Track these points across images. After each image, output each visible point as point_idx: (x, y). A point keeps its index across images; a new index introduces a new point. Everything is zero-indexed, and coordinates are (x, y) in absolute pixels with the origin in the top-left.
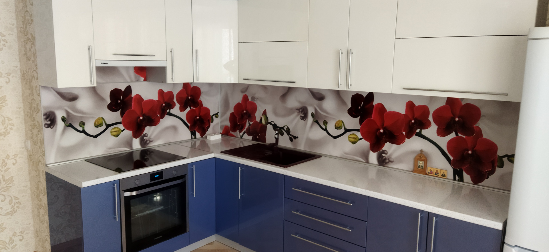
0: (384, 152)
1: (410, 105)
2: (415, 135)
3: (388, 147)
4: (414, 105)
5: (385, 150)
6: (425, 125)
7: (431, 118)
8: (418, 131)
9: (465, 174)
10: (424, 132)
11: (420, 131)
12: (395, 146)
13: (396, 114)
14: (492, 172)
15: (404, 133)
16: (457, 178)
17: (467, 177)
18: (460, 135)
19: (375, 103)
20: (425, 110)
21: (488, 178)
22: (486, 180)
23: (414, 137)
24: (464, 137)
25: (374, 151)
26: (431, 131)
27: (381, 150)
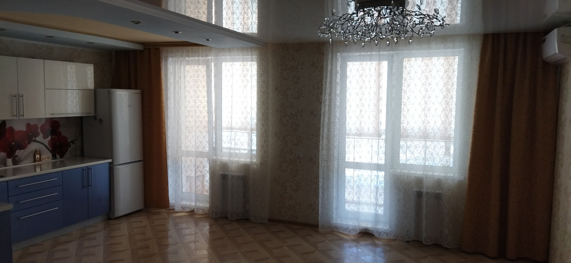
0: (17, 156)
1: (28, 125)
2: (33, 141)
3: (18, 153)
4: (30, 125)
5: (17, 155)
6: (37, 135)
7: (39, 131)
8: (34, 139)
9: (57, 155)
10: (37, 139)
11: (35, 139)
12: (22, 151)
13: (22, 131)
14: (67, 151)
15: (26, 142)
16: (54, 158)
17: (58, 156)
18: (53, 136)
19: (7, 126)
20: (36, 126)
21: (66, 154)
22: (65, 155)
23: (32, 143)
24: (54, 137)
25: (9, 158)
26: (40, 138)
27: (14, 156)
